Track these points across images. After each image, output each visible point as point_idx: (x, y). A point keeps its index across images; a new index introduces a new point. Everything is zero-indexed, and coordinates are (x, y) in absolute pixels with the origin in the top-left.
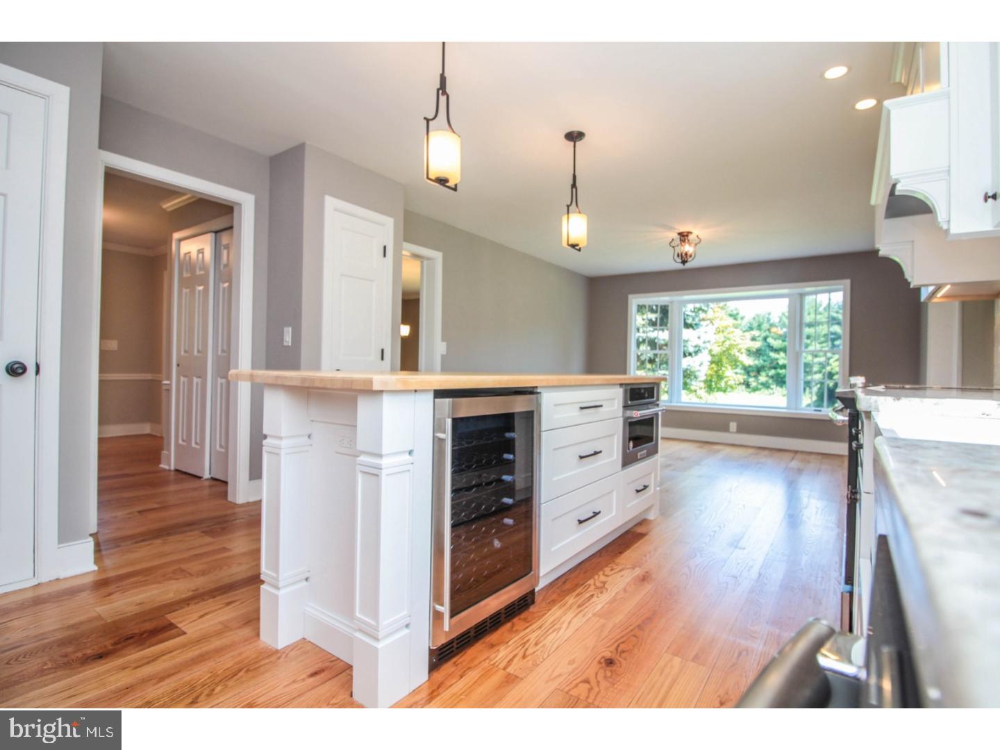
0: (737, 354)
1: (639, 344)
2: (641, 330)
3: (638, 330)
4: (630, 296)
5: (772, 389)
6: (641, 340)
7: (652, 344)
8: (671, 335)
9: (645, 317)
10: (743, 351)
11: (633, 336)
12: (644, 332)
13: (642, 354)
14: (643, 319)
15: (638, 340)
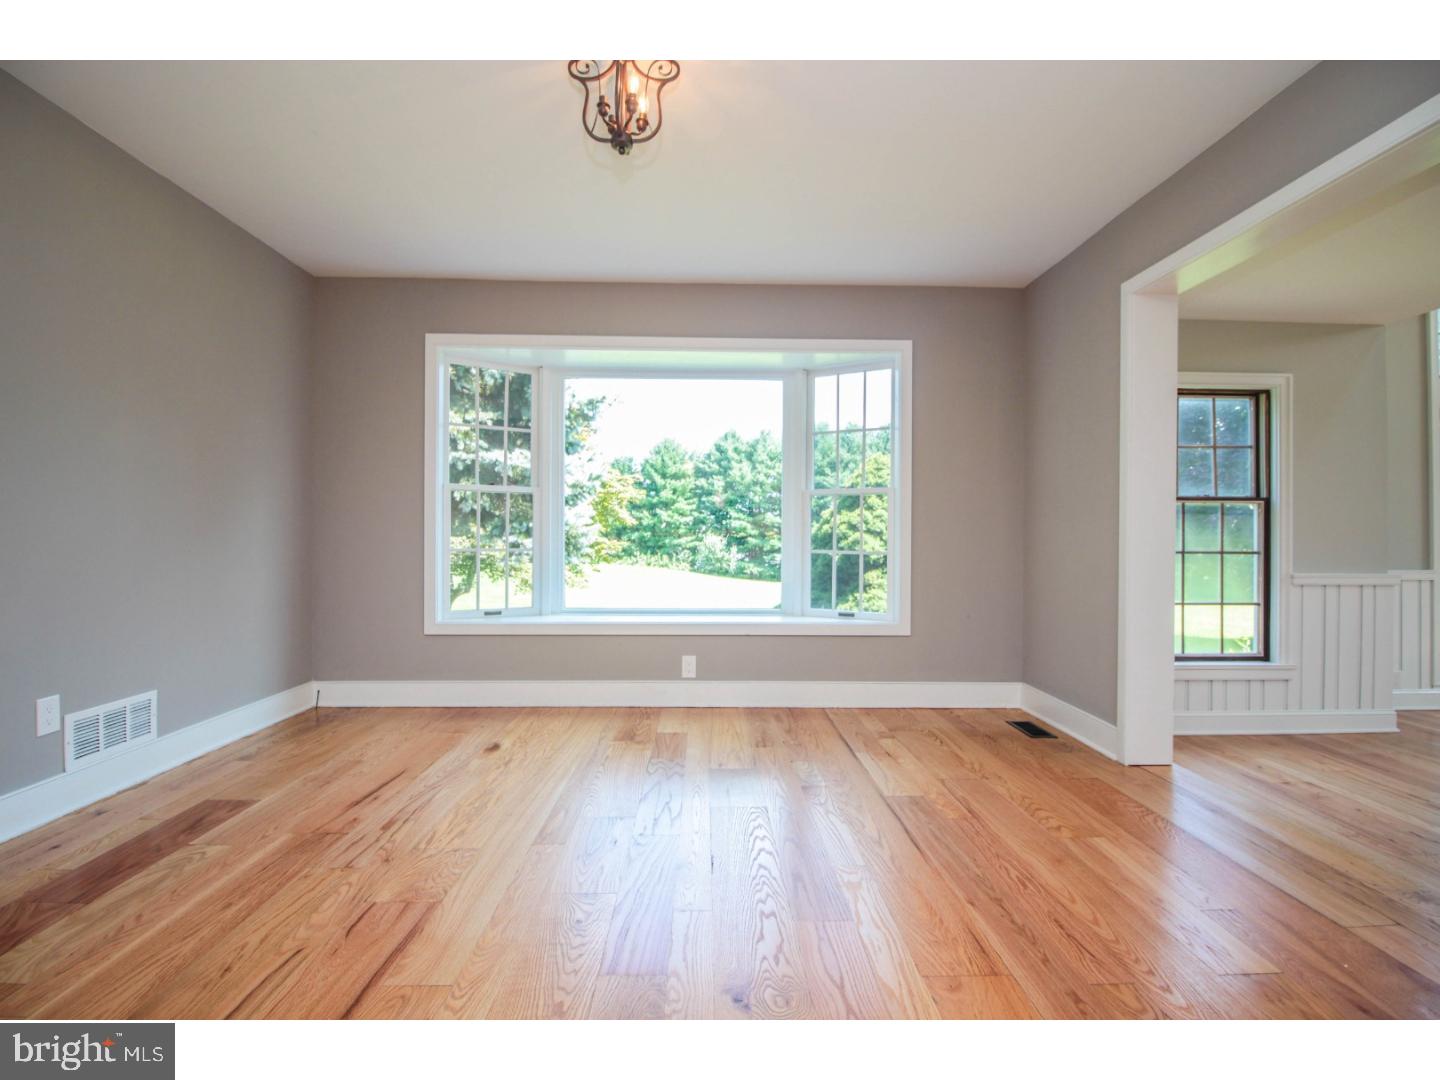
0: (617, 508)
1: (457, 474)
2: (461, 446)
3: (454, 443)
4: (431, 339)
5: (636, 556)
6: (460, 467)
7: (490, 475)
8: (537, 460)
9: (470, 416)
10: (625, 503)
11: (439, 460)
12: (467, 450)
13: (463, 499)
14: (466, 422)
15: (453, 466)
